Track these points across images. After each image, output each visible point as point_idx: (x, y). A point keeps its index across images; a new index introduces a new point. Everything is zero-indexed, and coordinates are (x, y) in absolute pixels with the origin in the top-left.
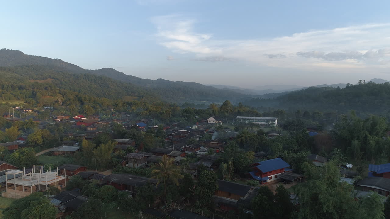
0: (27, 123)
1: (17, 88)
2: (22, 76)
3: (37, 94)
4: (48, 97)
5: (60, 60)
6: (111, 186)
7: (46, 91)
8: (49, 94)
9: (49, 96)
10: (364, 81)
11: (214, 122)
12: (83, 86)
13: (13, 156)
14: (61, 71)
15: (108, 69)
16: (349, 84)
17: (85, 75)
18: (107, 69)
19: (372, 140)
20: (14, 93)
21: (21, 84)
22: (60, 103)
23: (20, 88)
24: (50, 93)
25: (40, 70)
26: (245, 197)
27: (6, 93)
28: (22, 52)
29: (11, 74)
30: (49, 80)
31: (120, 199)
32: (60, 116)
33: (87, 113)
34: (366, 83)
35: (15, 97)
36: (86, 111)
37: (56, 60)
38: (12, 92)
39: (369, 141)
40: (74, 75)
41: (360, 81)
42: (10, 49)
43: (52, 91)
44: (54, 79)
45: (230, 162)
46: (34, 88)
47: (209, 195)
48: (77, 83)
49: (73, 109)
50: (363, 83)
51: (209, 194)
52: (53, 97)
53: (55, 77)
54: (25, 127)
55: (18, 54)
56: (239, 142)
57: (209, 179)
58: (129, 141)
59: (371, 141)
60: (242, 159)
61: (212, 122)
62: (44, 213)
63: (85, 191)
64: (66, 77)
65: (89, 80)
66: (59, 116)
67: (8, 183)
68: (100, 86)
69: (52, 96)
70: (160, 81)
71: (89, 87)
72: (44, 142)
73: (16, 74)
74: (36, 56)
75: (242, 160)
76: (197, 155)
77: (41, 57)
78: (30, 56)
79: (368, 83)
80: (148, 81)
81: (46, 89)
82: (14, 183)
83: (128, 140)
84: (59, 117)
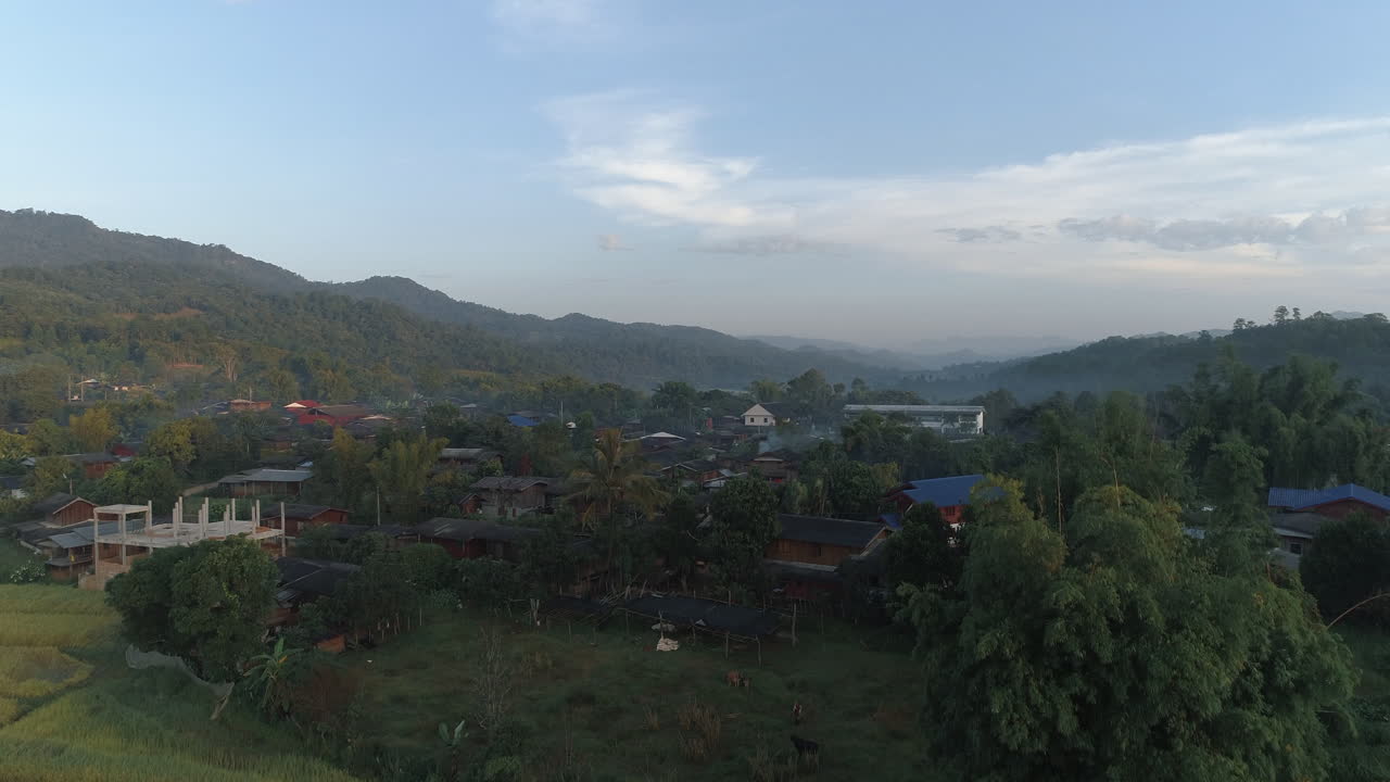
0: (136, 407)
1: (78, 337)
2: (91, 299)
3: (149, 353)
4: (186, 365)
5: (221, 247)
6: (434, 546)
7: (178, 343)
8: (187, 355)
9: (188, 361)
10: (1296, 310)
11: (766, 420)
12: (303, 336)
13: (107, 480)
14: (227, 286)
15: (393, 279)
16: (1241, 320)
17: (312, 298)
18: (388, 278)
19: (1288, 428)
20: (67, 353)
21: (90, 322)
22: (230, 376)
23: (88, 335)
24: (190, 352)
25: (153, 279)
26: (865, 554)
27: (39, 352)
28: (91, 222)
29: (52, 293)
30: (188, 313)
31: (464, 579)
32: (240, 401)
33: (329, 395)
34: (1303, 317)
35: (69, 364)
36: (325, 389)
37: (208, 250)
38: (59, 349)
39: (1277, 428)
40: (273, 299)
41: (1283, 310)
42: (48, 212)
43: (197, 346)
44: (205, 309)
45: (819, 483)
46: (137, 336)
47: (751, 550)
48: (284, 325)
49: (280, 384)
50: (1290, 316)
51: (751, 546)
52: (201, 366)
53: (205, 304)
54: (130, 420)
55: (75, 227)
56: (849, 449)
57: (748, 501)
58: (482, 452)
59: (1284, 430)
60: (857, 477)
61: (759, 422)
62: (242, 571)
63: (355, 552)
64: (245, 304)
65: (325, 317)
66: (236, 401)
67: (99, 544)
68: (366, 335)
69: (199, 362)
70: (576, 322)
71: (324, 337)
72: (198, 455)
73: (71, 295)
74: (140, 236)
75: (856, 480)
76: (708, 488)
77: (154, 239)
78: (116, 234)
79: (1310, 319)
80: (532, 321)
81: (177, 337)
82: (120, 542)
83: (476, 450)
84: (238, 404)
